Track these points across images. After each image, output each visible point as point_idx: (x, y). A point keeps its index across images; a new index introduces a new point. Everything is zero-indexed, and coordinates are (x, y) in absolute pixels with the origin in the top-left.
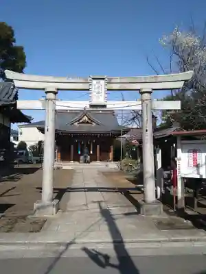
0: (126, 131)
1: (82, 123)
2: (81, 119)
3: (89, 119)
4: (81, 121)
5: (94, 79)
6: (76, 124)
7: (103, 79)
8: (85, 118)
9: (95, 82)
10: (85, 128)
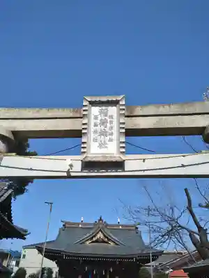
0: (157, 255)
1: (97, 241)
2: (95, 236)
3: (105, 236)
4: (94, 239)
5: (93, 103)
6: (88, 243)
7: (115, 103)
8: (100, 235)
9: (95, 110)
10: (101, 250)
